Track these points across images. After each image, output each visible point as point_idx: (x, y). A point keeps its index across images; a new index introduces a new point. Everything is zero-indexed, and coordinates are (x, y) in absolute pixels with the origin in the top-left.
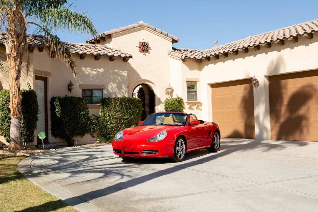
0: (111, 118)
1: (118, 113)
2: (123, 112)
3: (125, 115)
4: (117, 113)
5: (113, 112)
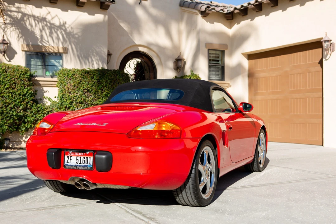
0: (72, 102)
1: (86, 94)
2: (95, 93)
3: (99, 99)
4: (84, 94)
5: (77, 92)
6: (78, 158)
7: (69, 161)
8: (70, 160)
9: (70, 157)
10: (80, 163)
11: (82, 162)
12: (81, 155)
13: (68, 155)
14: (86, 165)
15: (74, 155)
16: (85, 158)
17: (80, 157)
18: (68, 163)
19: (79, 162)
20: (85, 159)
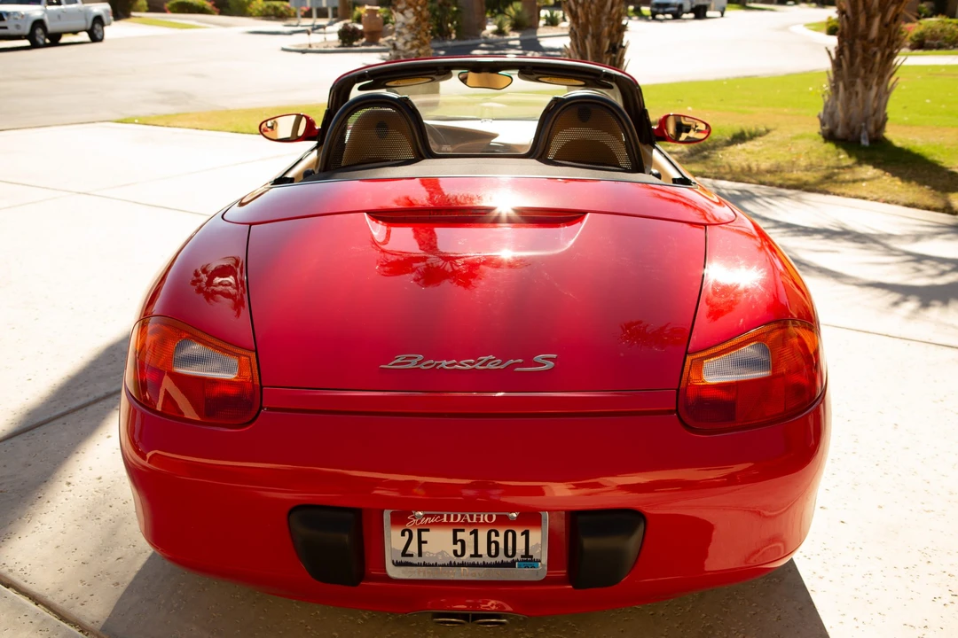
6: (460, 535)
7: (413, 548)
8: (421, 542)
9: (419, 532)
10: (476, 555)
11: (483, 549)
12: (478, 523)
13: (408, 526)
14: (510, 560)
15: (440, 524)
16: (502, 534)
17: (475, 533)
18: (411, 555)
19: (470, 550)
20: (501, 540)
